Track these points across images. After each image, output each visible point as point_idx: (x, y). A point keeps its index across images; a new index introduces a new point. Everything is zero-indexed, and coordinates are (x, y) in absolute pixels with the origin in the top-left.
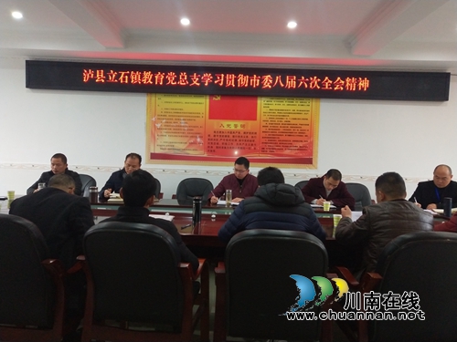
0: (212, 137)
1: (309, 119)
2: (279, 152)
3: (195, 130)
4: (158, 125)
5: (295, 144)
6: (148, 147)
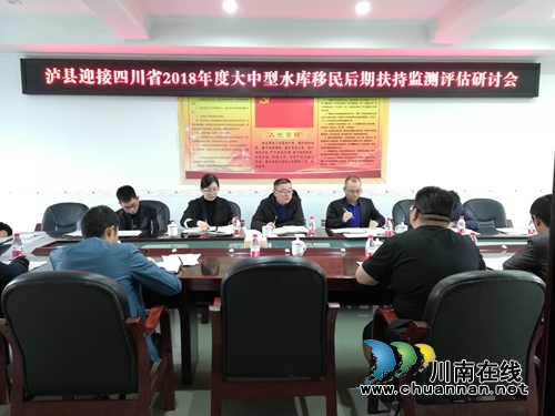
0: (260, 149)
1: (376, 123)
2: (341, 165)
3: (240, 141)
4: (194, 137)
5: (360, 154)
6: (183, 164)
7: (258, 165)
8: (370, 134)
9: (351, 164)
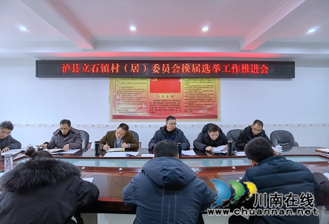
0: (152, 104)
1: (214, 91)
2: (196, 112)
3: (142, 100)
4: (118, 98)
5: (206, 106)
6: (111, 112)
7: (151, 112)
8: (211, 96)
9: (201, 111)
